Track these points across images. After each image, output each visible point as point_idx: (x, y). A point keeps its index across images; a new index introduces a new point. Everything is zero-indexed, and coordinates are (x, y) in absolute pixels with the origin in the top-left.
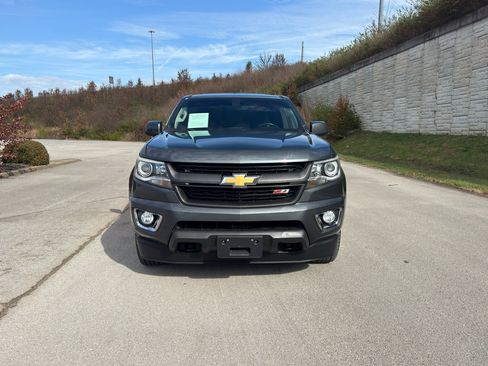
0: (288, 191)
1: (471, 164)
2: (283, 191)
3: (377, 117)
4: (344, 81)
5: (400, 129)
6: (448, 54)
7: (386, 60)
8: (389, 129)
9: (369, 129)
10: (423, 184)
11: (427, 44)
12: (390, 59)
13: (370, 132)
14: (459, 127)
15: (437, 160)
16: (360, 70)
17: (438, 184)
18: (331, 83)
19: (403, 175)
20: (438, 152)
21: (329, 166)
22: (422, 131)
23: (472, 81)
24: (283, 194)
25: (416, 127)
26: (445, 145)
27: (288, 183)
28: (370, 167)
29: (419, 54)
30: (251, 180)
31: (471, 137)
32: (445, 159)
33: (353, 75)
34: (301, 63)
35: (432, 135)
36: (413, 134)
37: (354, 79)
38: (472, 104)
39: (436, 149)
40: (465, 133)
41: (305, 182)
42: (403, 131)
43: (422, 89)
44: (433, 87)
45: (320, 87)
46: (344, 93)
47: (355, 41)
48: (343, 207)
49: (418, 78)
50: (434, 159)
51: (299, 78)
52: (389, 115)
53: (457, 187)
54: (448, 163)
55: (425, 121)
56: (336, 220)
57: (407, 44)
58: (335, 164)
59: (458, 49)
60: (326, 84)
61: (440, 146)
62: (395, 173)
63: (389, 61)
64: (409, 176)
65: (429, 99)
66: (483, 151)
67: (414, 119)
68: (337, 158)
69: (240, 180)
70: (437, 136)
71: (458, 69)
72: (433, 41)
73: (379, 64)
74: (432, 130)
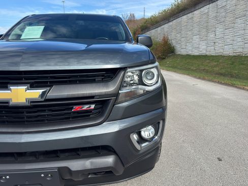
0: (93, 106)
1: (236, 72)
2: (86, 107)
3: (184, 47)
4: (166, 27)
5: (196, 53)
6: (222, 10)
7: (188, 15)
8: (190, 53)
9: (179, 53)
10: (213, 84)
11: (211, 5)
12: (191, 14)
13: (179, 55)
14: (228, 51)
15: (216, 69)
16: (175, 21)
17: (221, 83)
18: (159, 28)
19: (199, 78)
20: (217, 65)
21: (147, 73)
22: (208, 53)
23: (236, 25)
24: (86, 111)
25: (204, 52)
26: (221, 61)
27: (92, 97)
28: (180, 73)
29: (206, 11)
30: (36, 94)
31: (235, 56)
32: (221, 69)
33: (171, 23)
34: (144, 19)
35: (213, 56)
36: (203, 56)
37: (171, 26)
38: (235, 38)
39: (216, 63)
40: (230, 54)
41: (116, 95)
42: (197, 54)
43: (208, 30)
44: (214, 29)
45: (153, 31)
46: (166, 34)
47: (172, 5)
48: (164, 120)
49: (206, 24)
50: (215, 69)
51: (142, 26)
52: (190, 45)
53: (233, 85)
54: (223, 71)
55: (209, 48)
56: (156, 134)
57: (200, 5)
58: (155, 71)
59: (228, 7)
60: (156, 29)
61: (218, 62)
62: (195, 77)
63: (190, 15)
64: (204, 79)
65: (212, 36)
66: (242, 64)
67: (203, 47)
68: (157, 64)
69: (20, 95)
70: (216, 56)
71: (227, 19)
72: (214, 3)
73: (185, 17)
74: (213, 53)
